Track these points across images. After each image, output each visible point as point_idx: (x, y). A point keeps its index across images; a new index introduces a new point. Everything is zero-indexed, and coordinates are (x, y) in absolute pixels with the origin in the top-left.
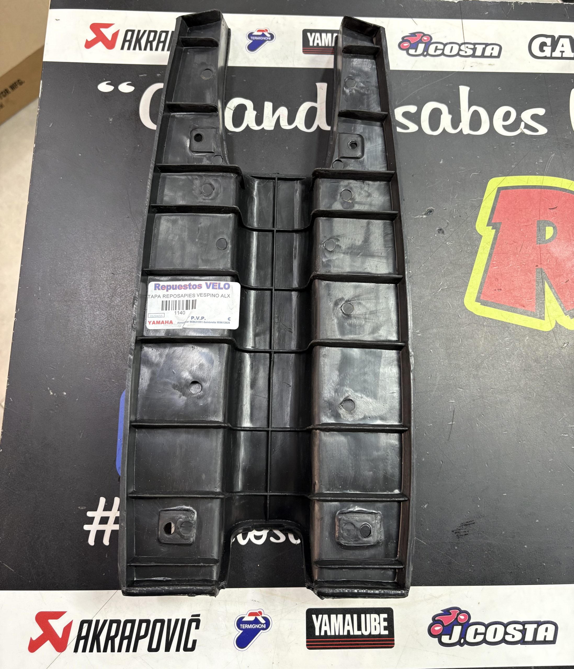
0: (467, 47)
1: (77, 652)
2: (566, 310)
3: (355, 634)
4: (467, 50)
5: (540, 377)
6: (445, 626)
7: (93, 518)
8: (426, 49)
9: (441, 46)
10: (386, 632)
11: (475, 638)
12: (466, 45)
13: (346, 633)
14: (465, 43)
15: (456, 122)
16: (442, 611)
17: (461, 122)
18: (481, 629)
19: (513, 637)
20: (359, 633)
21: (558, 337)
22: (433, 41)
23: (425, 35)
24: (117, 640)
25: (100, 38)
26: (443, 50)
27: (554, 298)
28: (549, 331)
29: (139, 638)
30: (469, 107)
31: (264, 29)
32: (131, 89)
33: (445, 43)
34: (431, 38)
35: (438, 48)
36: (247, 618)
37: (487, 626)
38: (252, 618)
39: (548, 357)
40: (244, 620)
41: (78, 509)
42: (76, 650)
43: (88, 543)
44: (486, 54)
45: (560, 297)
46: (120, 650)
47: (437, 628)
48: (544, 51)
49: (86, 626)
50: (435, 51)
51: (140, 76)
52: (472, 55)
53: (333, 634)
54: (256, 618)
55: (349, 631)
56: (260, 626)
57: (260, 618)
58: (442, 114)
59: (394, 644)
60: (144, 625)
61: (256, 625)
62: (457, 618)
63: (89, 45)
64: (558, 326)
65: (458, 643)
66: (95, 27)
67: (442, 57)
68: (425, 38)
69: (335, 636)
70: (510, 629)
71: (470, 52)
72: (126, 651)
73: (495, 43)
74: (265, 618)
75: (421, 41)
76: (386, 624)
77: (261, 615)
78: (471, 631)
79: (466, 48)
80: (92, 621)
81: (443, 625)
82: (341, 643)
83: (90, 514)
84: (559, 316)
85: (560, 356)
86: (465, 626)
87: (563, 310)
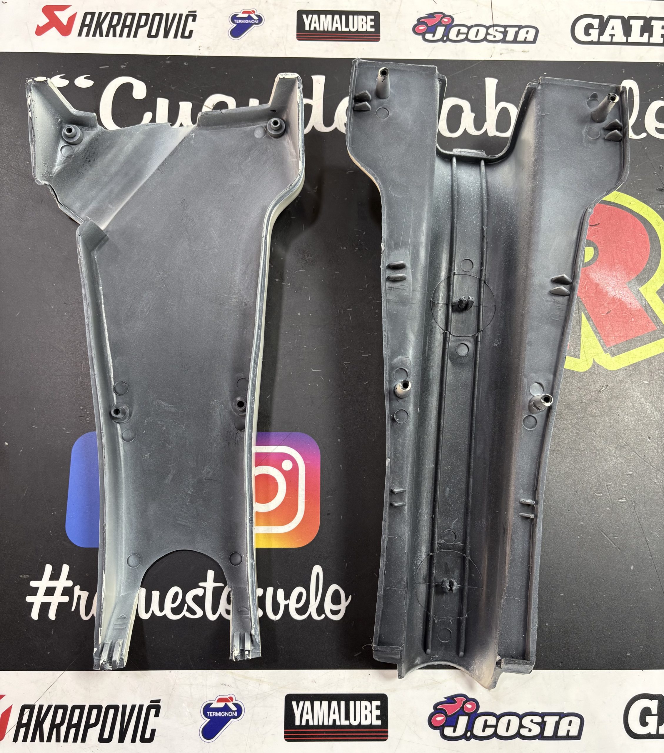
0: (496, 30)
1: (17, 741)
2: (606, 346)
3: (341, 724)
4: (496, 34)
5: (572, 427)
6: (448, 716)
7: (37, 589)
8: (446, 33)
9: (464, 30)
10: (379, 723)
11: (484, 731)
12: (496, 28)
13: (331, 723)
14: (493, 26)
15: (480, 122)
16: (445, 698)
17: (486, 121)
18: (492, 721)
19: (530, 730)
20: (347, 723)
21: (596, 379)
22: (454, 24)
23: (445, 16)
24: (63, 729)
25: (54, 22)
26: (467, 34)
27: (592, 332)
28: (585, 372)
29: (88, 726)
30: (497, 103)
31: (250, 10)
32: (89, 83)
33: (469, 25)
34: (453, 20)
35: (461, 32)
36: (215, 705)
37: (498, 718)
38: (221, 705)
39: (582, 402)
40: (212, 706)
41: (20, 577)
42: (15, 739)
43: (31, 617)
44: (518, 39)
45: (600, 331)
46: (66, 740)
47: (439, 719)
48: (589, 35)
49: (27, 712)
50: (457, 36)
51: (100, 67)
52: (502, 39)
53: (316, 723)
54: (226, 705)
55: (334, 721)
56: (230, 714)
57: (231, 705)
58: (463, 112)
59: (387, 736)
60: (95, 712)
61: (226, 713)
62: (463, 707)
63: (40, 31)
64: (596, 366)
65: (464, 737)
66: (49, 10)
67: (466, 42)
68: (446, 20)
69: (318, 726)
70: (526, 721)
71: (500, 36)
72: (73, 742)
73: (530, 25)
74: (236, 705)
75: (440, 24)
76: (378, 713)
77: (232, 701)
78: (479, 723)
79: (495, 32)
80: (34, 706)
81: (446, 715)
82: (325, 734)
83: (33, 584)
84: (598, 354)
85: (597, 402)
86: (473, 717)
87: (603, 347)
